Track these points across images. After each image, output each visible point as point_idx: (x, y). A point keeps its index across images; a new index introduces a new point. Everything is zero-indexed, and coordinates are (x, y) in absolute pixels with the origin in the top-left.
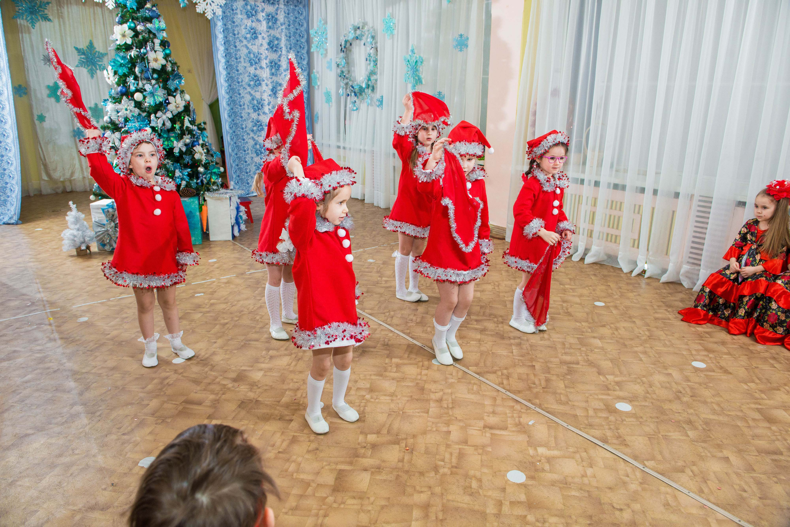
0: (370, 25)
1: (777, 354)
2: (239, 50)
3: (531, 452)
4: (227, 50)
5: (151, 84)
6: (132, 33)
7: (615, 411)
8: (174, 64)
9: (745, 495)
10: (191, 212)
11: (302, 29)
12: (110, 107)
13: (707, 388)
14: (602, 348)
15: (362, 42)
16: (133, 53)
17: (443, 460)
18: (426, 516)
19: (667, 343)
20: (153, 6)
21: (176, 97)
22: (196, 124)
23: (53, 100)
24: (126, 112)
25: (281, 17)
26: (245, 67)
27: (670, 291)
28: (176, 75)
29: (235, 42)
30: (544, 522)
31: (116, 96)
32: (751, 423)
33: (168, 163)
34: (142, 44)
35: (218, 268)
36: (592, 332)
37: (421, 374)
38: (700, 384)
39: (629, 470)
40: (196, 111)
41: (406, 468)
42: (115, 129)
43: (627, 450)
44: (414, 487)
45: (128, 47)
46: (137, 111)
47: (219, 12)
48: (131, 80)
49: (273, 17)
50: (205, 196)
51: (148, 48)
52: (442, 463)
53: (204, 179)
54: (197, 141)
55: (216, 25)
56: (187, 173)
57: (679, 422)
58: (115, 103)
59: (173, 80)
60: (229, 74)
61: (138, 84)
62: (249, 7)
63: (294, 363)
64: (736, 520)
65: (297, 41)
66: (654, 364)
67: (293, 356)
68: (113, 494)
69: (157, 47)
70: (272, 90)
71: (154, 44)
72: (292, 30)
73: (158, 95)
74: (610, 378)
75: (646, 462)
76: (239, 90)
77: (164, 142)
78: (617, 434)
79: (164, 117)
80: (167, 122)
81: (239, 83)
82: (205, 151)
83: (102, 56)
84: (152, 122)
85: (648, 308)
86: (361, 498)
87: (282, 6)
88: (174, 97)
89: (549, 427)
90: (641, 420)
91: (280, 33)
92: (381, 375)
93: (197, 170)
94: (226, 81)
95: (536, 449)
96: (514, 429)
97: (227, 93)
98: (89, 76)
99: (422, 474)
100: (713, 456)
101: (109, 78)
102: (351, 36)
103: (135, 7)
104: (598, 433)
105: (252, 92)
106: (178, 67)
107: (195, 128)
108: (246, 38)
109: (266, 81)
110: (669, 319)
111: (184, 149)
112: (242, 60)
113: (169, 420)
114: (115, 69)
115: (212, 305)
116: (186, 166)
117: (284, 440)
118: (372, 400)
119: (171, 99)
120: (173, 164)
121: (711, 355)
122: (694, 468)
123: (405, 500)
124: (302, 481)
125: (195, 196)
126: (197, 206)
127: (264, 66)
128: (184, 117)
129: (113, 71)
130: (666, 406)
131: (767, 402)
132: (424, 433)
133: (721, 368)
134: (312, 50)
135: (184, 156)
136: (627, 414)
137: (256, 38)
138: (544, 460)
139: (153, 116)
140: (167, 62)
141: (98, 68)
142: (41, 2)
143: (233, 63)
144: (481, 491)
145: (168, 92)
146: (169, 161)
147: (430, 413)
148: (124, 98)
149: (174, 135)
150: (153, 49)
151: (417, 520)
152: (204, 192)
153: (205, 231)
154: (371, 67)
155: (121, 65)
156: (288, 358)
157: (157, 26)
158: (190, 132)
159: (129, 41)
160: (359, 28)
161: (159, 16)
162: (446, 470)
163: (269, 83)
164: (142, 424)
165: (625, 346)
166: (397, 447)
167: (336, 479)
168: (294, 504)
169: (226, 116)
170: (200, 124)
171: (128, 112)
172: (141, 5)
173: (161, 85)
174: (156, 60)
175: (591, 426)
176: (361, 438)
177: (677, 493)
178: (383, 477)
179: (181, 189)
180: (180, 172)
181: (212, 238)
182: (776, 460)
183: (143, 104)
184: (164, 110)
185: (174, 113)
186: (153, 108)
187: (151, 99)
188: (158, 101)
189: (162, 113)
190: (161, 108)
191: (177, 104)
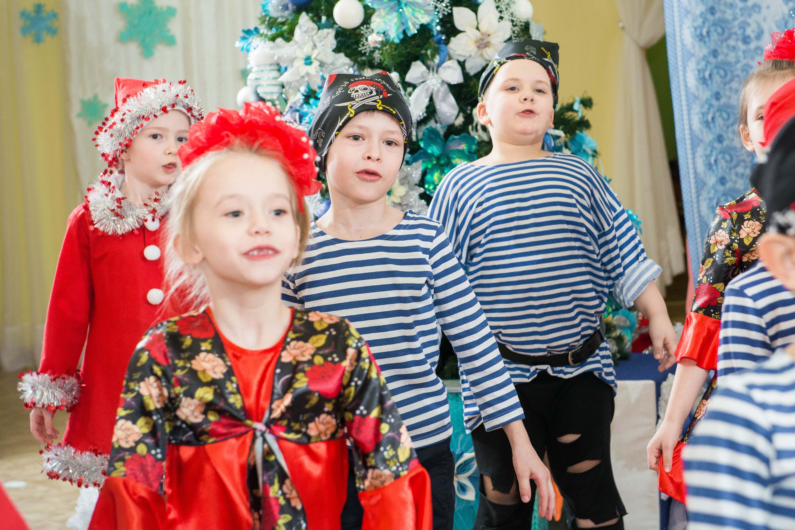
12: (260, 53)
24: (306, 68)
31: (281, 16)
46: (343, 62)
58: (273, 39)
77: (430, 171)
79: (434, 82)
80: (444, 99)
119: (462, 16)
148: (304, 18)
149: (464, 147)
171: (313, 69)
183: (364, 40)
184: (433, 56)
185: (472, 68)
186: (396, 49)
187: (389, 17)
188: (414, 24)
189: (428, 68)
190: (423, 52)
191: (482, 34)
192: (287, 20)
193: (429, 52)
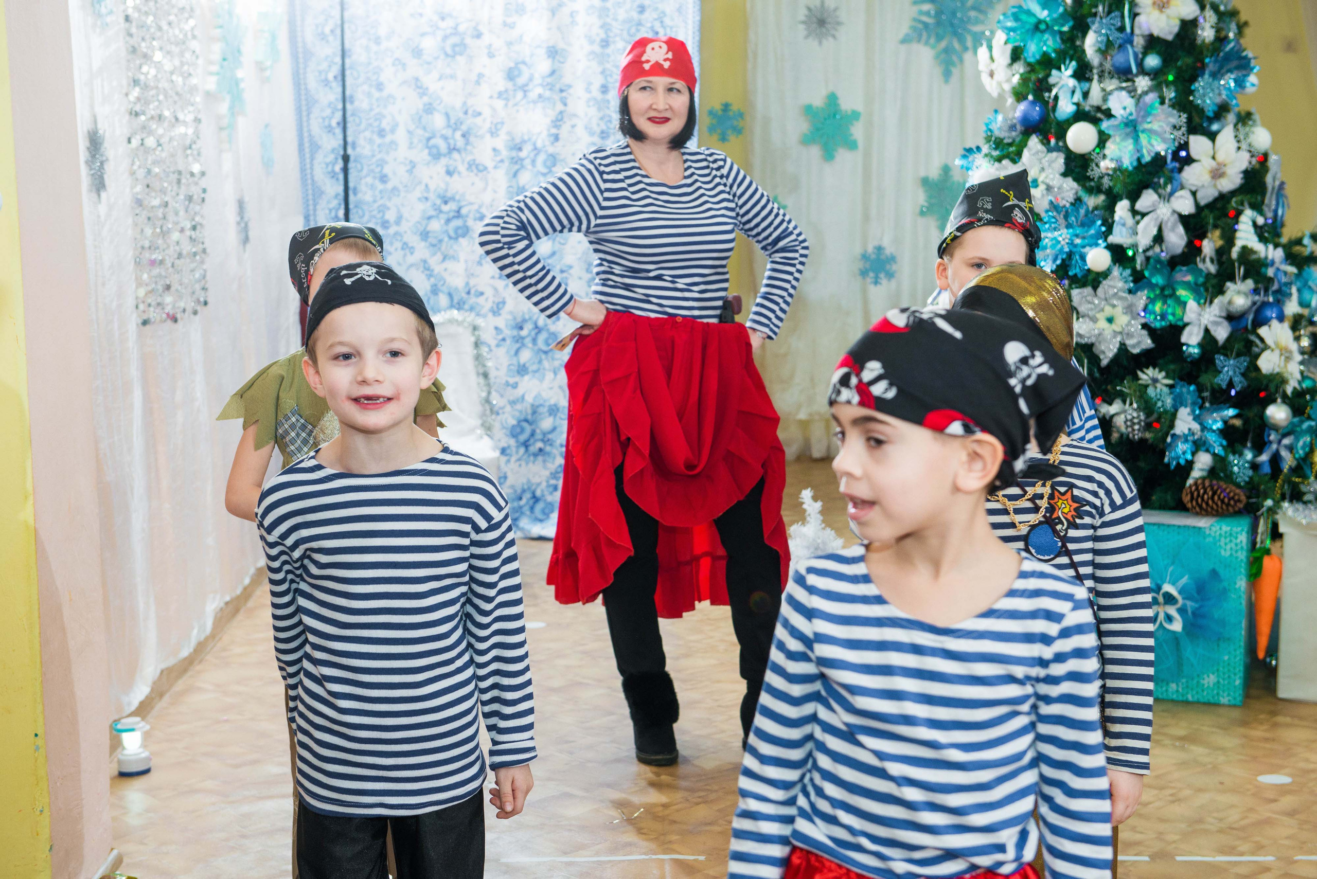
5: (1132, 91)
8: (1225, 16)
10: (1214, 573)
21: (1219, 138)
22: (1284, 240)
23: (815, 151)
28: (1228, 57)
31: (1008, 136)
33: (1155, 381)
35: (1291, 814)
40: (1289, 190)
46: (1070, 187)
48: (1063, 78)
50: (1279, 517)
53: (1284, 453)
54: (1279, 303)
56: (1219, 425)
58: (999, 160)
59: (1216, 75)
61: (1086, 95)
73: (1151, 132)
77: (1152, 301)
79: (1164, 211)
80: (1173, 229)
82: (1305, 342)
84: (1116, 229)
88: (1212, 136)
93: (1262, 416)
98: (938, 71)
101: (992, 75)
106: (1241, 27)
107: (1276, 254)
111: (1222, 333)
114: (1016, 39)
116: (1220, 398)
120: (1171, 387)
125: (1238, 513)
126: (1243, 555)
128: (1239, 213)
129: (1009, 47)
135: (1220, 359)
139: (1122, 208)
140: (1202, 8)
141: (969, 43)
145: (1190, 120)
146: (1161, 376)
148: (1034, 142)
149: (1190, 278)
152: (1277, 504)
153: (1261, 655)
155: (1038, 27)
158: (1255, 268)
170: (1299, 242)
173: (1170, 94)
174: (1162, 4)
179: (1190, 482)
180: (1197, 418)
181: (1286, 688)
183: (1094, 165)
184: (1166, 184)
185: (1203, 198)
186: (1129, 176)
187: (1124, 144)
188: (1148, 152)
189: (1160, 196)
190: (1156, 180)
191: (1219, 164)
192: (1014, 141)
193: (1162, 181)
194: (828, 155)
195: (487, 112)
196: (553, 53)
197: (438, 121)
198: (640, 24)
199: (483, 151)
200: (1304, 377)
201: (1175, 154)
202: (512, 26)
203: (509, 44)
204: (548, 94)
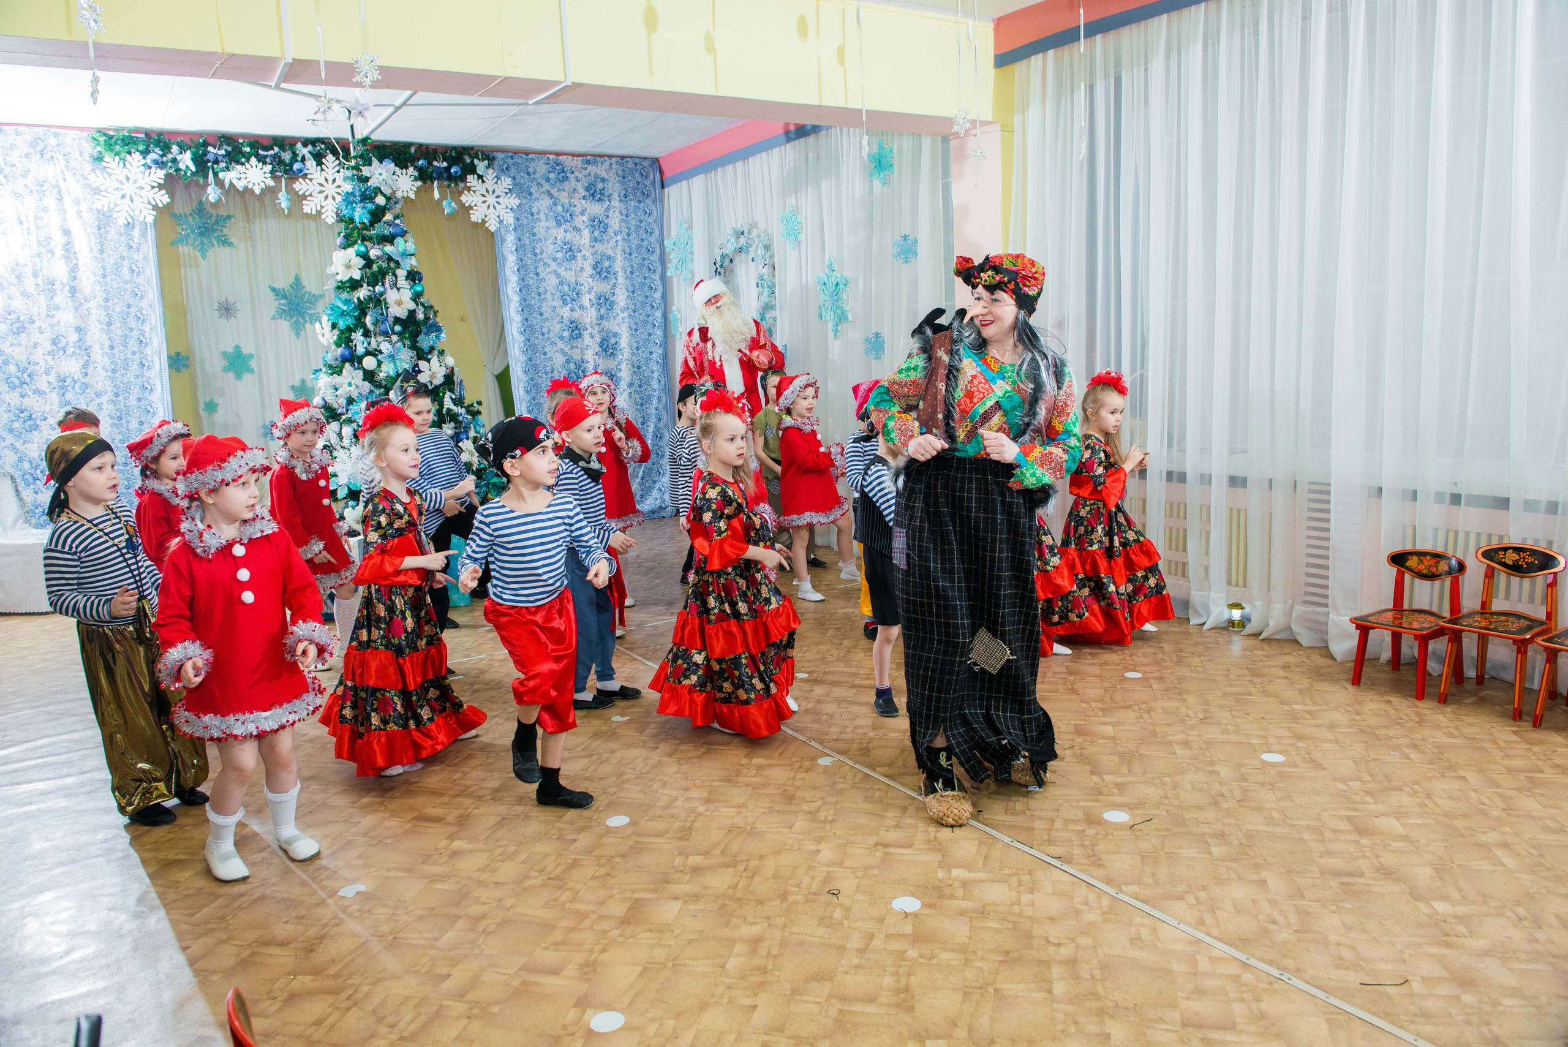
0: (762, 226)
1: (1423, 739)
2: (543, 279)
3: (941, 874)
4: (523, 280)
5: (390, 342)
6: (363, 262)
7: (1101, 822)
8: (428, 308)
9: (1272, 927)
11: (652, 239)
12: (324, 381)
13: (1273, 787)
14: (1113, 739)
15: (751, 256)
16: (363, 293)
17: (798, 886)
18: (754, 951)
19: (1229, 727)
20: (397, 217)
21: (432, 361)
22: (465, 405)
23: (231, 375)
24: (349, 389)
25: (615, 221)
26: (555, 308)
27: (1271, 652)
28: (431, 326)
29: (536, 268)
30: (932, 957)
31: (334, 364)
32: (1328, 835)
34: (376, 279)
36: (1104, 716)
37: (794, 778)
38: (1262, 784)
39: (1092, 896)
40: (464, 383)
41: (739, 895)
42: (331, 417)
43: (1101, 872)
44: (745, 918)
45: (354, 285)
46: (367, 386)
47: (509, 219)
48: (358, 337)
49: (600, 222)
51: (387, 285)
52: (796, 889)
54: (466, 432)
55: (503, 240)
57: (1203, 835)
58: (332, 375)
59: (426, 334)
60: (527, 320)
61: (369, 344)
62: (560, 208)
63: (593, 767)
64: (1242, 957)
65: (644, 259)
66: (1195, 759)
67: (595, 757)
68: (299, 927)
69: (402, 282)
70: (601, 345)
71: (396, 277)
72: (635, 242)
73: (401, 360)
74: (1109, 778)
75: (1124, 888)
76: (544, 347)
78: (1090, 852)
81: (543, 334)
83: (315, 299)
85: (1218, 678)
86: (660, 931)
87: (616, 203)
88: (428, 361)
89: (981, 844)
90: (1138, 833)
91: (614, 248)
92: (729, 781)
94: (521, 333)
95: (949, 871)
96: (923, 847)
97: (523, 353)
98: (293, 333)
99: (761, 902)
100: (1240, 879)
101: (323, 335)
102: (730, 248)
103: (366, 222)
104: (1058, 851)
105: (566, 349)
106: (435, 313)
107: (463, 411)
108: (555, 259)
109: (590, 330)
110: (1250, 694)
112: (549, 296)
113: (389, 841)
114: (333, 319)
115: (475, 691)
117: (558, 865)
118: (708, 813)
119: (423, 364)
121: (1301, 744)
122: (1203, 895)
123: (728, 933)
124: (578, 911)
127: (587, 304)
128: (444, 394)
129: (330, 323)
130: (1187, 815)
131: (1372, 807)
132: (779, 853)
133: (1312, 761)
134: (668, 274)
136: (1119, 826)
137: (574, 257)
138: (957, 884)
140: (417, 305)
141: (306, 319)
142: (217, 216)
143: (533, 302)
144: (845, 923)
145: (418, 354)
147: (797, 827)
148: (347, 365)
150: (395, 285)
151: (738, 955)
154: (765, 298)
155: (343, 314)
156: (586, 760)
157: (401, 250)
158: (453, 417)
159: (357, 275)
160: (743, 233)
161: (406, 232)
162: (799, 897)
163: (595, 332)
164: (349, 844)
165: (1154, 733)
166: (732, 870)
167: (629, 910)
168: (559, 938)
169: (522, 391)
170: (472, 405)
171: (352, 388)
172: (377, 215)
173: (408, 342)
174: (399, 303)
175: (1050, 842)
176: (678, 860)
177: (1158, 924)
178: (700, 906)
182: (1347, 884)
183: (376, 375)
186: (393, 379)
187: (389, 365)
188: (401, 368)
191: (433, 373)
192: (338, 366)
194: (239, 376)
195: (42, 363)
196: (79, 330)
197: (12, 369)
198: (128, 313)
199: (42, 383)
200: (480, 463)
201: (413, 369)
202: (53, 316)
203: (52, 326)
204: (78, 351)
